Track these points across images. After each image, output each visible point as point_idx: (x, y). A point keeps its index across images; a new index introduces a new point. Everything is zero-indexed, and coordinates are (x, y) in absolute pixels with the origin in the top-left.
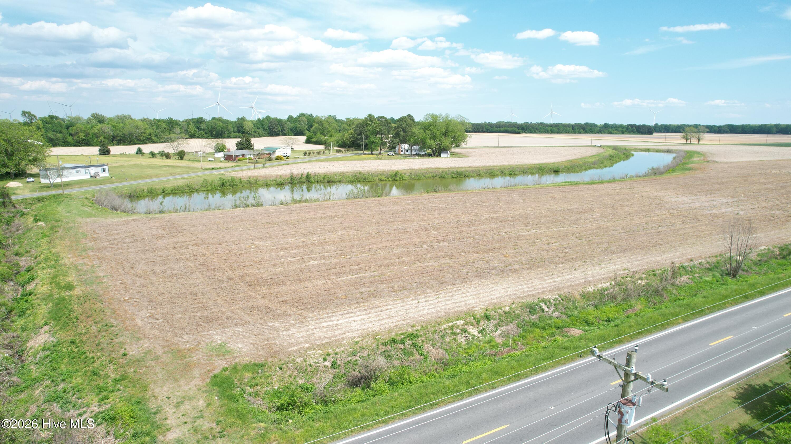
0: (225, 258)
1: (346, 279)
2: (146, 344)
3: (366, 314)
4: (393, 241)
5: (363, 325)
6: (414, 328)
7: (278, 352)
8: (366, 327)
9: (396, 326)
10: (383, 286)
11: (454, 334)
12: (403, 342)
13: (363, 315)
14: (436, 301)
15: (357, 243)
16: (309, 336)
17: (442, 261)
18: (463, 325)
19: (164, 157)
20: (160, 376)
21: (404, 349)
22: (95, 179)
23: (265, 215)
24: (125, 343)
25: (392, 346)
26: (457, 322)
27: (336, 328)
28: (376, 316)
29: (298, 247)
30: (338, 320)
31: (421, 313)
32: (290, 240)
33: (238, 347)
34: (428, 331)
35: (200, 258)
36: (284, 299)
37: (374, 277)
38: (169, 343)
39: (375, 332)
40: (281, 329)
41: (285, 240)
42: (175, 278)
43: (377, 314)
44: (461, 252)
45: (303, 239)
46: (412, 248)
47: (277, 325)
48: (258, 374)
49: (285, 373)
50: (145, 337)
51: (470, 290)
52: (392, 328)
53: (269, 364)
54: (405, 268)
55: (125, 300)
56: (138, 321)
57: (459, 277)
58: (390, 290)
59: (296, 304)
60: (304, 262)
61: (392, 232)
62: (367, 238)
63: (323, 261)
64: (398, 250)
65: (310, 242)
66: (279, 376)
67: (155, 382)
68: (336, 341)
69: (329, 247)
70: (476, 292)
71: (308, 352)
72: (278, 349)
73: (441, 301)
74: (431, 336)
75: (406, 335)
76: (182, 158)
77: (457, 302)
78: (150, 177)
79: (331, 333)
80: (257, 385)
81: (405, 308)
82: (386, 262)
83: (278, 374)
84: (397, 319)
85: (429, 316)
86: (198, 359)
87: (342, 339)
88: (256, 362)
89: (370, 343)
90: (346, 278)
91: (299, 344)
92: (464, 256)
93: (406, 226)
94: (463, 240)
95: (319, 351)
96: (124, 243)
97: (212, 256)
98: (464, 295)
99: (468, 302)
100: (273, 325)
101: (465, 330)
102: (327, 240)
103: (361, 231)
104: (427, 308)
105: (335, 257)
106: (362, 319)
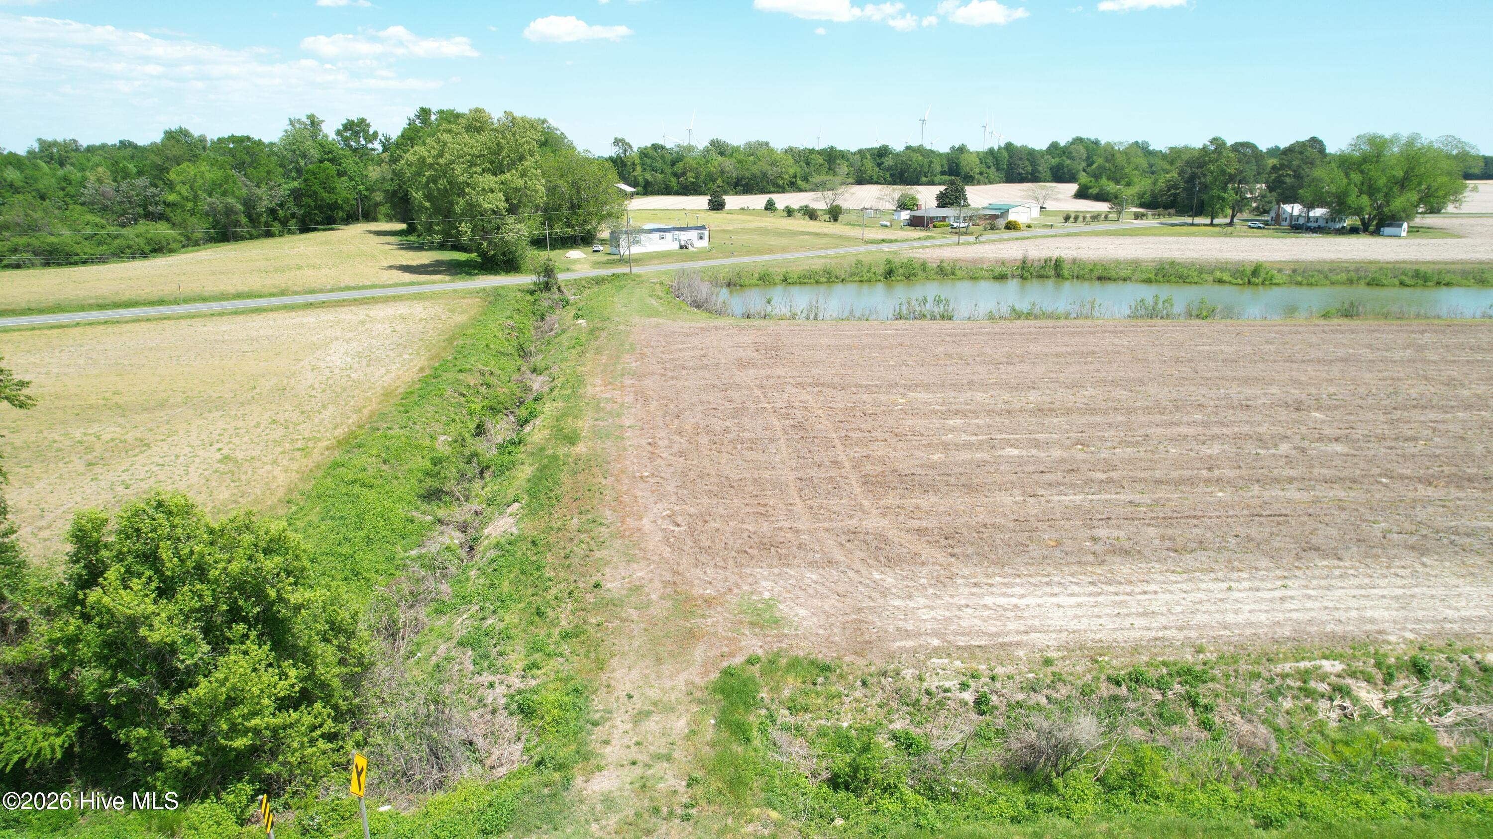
0: (842, 418)
1: (1070, 501)
2: (640, 572)
3: (1090, 595)
4: (1206, 425)
5: (1076, 621)
6: (1201, 656)
7: (870, 643)
8: (1083, 627)
9: (1156, 639)
10: (1152, 531)
11: (1309, 693)
12: (1161, 685)
13: (1085, 595)
14: (1278, 594)
15: (1120, 418)
16: (948, 620)
17: (1322, 491)
18: (1339, 676)
19: (807, 217)
20: (636, 643)
21: (1161, 705)
22: (685, 251)
23: (947, 338)
24: (607, 563)
25: (1129, 689)
26: (1324, 663)
27: (1013, 614)
28: (1115, 604)
29: (990, 413)
30: (1023, 596)
31: (1230, 618)
32: (980, 396)
33: (796, 615)
34: (1236, 671)
35: (797, 412)
36: (924, 523)
37: (1138, 505)
38: (677, 579)
39: (1101, 644)
40: (894, 591)
41: (969, 394)
42: (739, 447)
43: (1117, 598)
44: (1380, 475)
45: (1006, 396)
46: (1251, 448)
47: (890, 580)
48: (814, 684)
49: (873, 696)
50: (644, 558)
51: (1383, 582)
52: (1144, 643)
53: (845, 668)
54: (1220, 494)
55: (641, 477)
56: (646, 524)
57: (1359, 540)
58: (1168, 544)
59: (944, 542)
60: (992, 447)
61: (1212, 403)
62: (1146, 410)
63: (1034, 452)
64: (1215, 449)
65: (1018, 406)
66: (856, 700)
67: (623, 655)
68: (1003, 645)
69: (1056, 420)
70: (1400, 592)
71: (933, 660)
72: (874, 637)
73: (1292, 598)
74: (1241, 686)
75: (1175, 669)
76: (836, 220)
77: (1337, 609)
78: (770, 250)
79: (999, 623)
80: (806, 710)
81: (1190, 597)
82: (1175, 474)
83: (858, 694)
84: (1163, 621)
85: (1248, 631)
86: (714, 625)
87: (1018, 644)
88: (820, 656)
89: (1079, 669)
90: (1071, 497)
91: (920, 635)
92: (1386, 486)
93: (1248, 391)
94: (1393, 444)
95: (958, 663)
96: (684, 368)
97: (819, 412)
98: (1363, 592)
99: (1369, 614)
100: (882, 579)
101: (1342, 691)
102: (1057, 405)
103: (1138, 392)
104: (1248, 608)
105: (1062, 446)
106: (1079, 605)
